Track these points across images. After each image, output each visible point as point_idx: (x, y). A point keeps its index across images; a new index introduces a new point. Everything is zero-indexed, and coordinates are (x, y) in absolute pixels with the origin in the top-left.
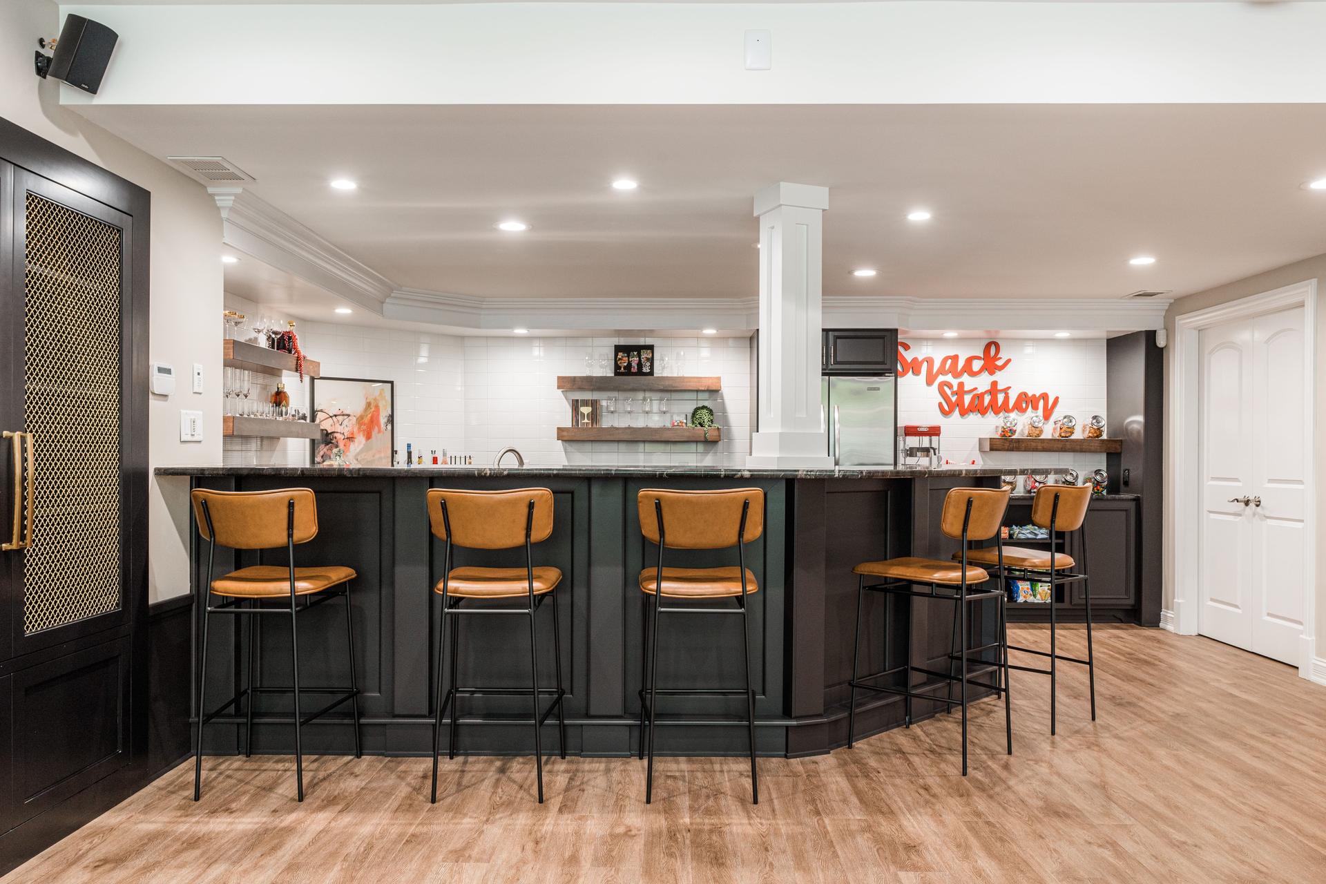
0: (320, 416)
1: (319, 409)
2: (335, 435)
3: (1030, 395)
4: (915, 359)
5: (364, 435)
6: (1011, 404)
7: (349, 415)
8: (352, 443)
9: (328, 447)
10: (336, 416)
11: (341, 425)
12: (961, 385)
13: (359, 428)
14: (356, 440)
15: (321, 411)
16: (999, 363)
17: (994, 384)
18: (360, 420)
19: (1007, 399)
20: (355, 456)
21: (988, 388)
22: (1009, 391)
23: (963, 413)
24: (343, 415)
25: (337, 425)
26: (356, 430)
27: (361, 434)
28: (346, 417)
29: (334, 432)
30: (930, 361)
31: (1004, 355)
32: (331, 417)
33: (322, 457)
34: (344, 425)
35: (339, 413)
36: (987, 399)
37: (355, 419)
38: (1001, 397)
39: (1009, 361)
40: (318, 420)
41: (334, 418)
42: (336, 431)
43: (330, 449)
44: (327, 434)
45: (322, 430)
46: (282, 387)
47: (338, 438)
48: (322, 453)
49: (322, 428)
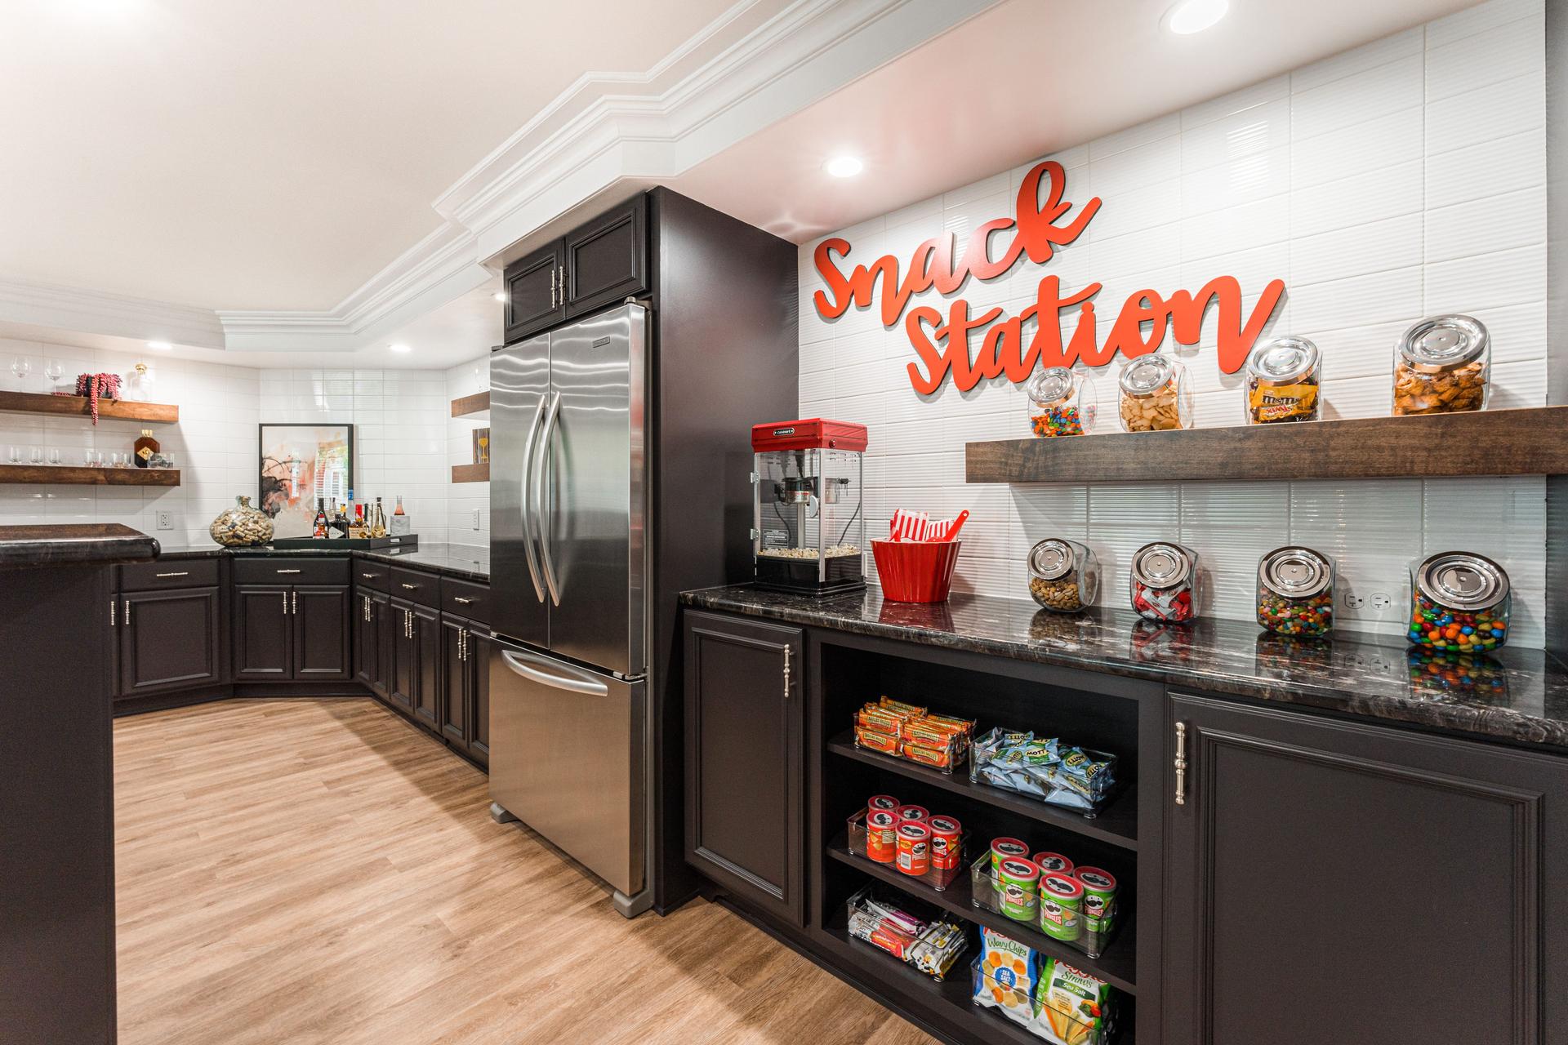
0: (268, 463)
1: (267, 456)
2: (284, 482)
3: (1166, 297)
4: (860, 269)
6: (1102, 338)
7: (299, 462)
8: (305, 490)
9: (276, 494)
10: (285, 463)
11: (291, 472)
12: (961, 309)
13: (311, 475)
14: (307, 488)
15: (270, 458)
16: (1064, 223)
17: (1050, 286)
18: (311, 466)
19: (1088, 324)
20: (307, 504)
21: (1031, 301)
22: (1097, 302)
23: (968, 387)
24: (294, 462)
25: (287, 472)
27: (313, 481)
28: (296, 464)
29: (283, 479)
30: (887, 264)
31: (1077, 197)
32: (280, 464)
33: (270, 504)
34: (294, 472)
35: (289, 460)
36: (1030, 333)
37: (306, 466)
38: (1070, 323)
39: (1095, 205)
40: (266, 468)
41: (283, 465)
42: (286, 478)
43: (280, 497)
44: (276, 482)
45: (271, 477)
46: (147, 433)
47: (287, 485)
48: (270, 501)
49: (271, 475)
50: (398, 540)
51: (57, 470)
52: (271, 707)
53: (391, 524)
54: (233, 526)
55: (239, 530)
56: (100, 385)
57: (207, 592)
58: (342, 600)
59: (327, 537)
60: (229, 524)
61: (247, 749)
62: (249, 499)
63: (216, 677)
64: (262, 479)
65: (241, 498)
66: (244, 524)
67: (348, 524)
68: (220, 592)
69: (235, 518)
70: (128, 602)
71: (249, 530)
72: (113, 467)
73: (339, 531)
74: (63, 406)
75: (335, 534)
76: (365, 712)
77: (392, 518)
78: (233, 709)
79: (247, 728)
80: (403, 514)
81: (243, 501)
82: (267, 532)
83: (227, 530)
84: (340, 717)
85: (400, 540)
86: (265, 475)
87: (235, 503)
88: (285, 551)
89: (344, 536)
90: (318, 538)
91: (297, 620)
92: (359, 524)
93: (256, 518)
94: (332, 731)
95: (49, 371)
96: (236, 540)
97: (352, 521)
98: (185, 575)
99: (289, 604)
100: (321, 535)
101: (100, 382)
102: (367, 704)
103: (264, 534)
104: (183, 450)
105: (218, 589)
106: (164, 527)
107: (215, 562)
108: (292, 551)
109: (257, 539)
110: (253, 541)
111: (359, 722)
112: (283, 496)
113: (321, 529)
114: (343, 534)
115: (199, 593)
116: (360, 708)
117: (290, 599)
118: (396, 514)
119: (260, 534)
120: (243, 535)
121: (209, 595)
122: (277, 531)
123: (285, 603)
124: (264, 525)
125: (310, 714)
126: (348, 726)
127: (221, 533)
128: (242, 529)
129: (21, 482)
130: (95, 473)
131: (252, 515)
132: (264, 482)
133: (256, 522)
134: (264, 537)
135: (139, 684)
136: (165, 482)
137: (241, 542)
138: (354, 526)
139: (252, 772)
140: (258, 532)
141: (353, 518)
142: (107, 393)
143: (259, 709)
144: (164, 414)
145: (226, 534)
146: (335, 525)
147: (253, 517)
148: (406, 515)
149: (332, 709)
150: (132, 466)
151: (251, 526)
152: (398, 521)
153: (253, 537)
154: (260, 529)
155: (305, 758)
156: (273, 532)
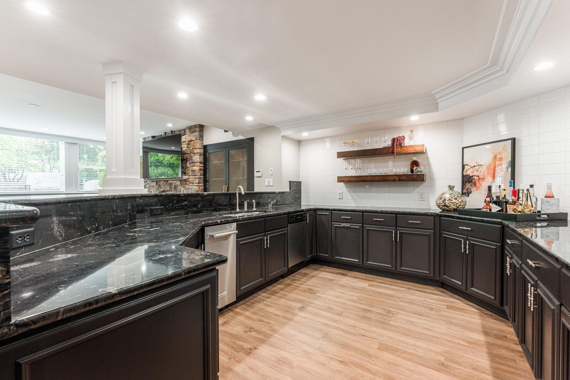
0: (466, 168)
5: (491, 176)
7: (482, 165)
8: (483, 182)
9: (470, 184)
10: (474, 166)
11: (477, 171)
13: (488, 172)
14: (486, 179)
15: (467, 165)
18: (488, 168)
24: (479, 165)
25: (475, 172)
26: (486, 174)
27: (489, 175)
28: (480, 167)
29: (473, 176)
32: (472, 167)
33: (467, 190)
34: (479, 171)
35: (476, 164)
37: (485, 167)
40: (465, 170)
41: (473, 168)
42: (474, 175)
43: (471, 185)
44: (470, 177)
45: (467, 175)
46: (415, 159)
47: (475, 179)
48: (467, 188)
49: (467, 174)
50: (546, 216)
51: (384, 176)
52: (453, 302)
53: (542, 204)
54: (445, 200)
55: (447, 202)
56: (397, 141)
57: (428, 232)
58: (496, 252)
59: (490, 210)
60: (443, 199)
61: (425, 329)
62: (454, 187)
63: (432, 275)
64: (463, 176)
65: (450, 186)
66: (449, 200)
67: (507, 203)
68: (434, 233)
69: (447, 196)
70: (398, 231)
71: (452, 203)
72: (402, 174)
73: (498, 207)
74: (386, 151)
75: (495, 208)
76: (506, 337)
77: (542, 200)
78: (436, 294)
79: (434, 312)
80: (553, 197)
81: (451, 188)
82: (461, 204)
83: (442, 202)
84: (486, 333)
85: (548, 216)
86: (465, 174)
87: (448, 188)
88: (463, 216)
89: (502, 210)
90: (485, 210)
91: (470, 258)
92: (514, 203)
93: (456, 197)
94: (474, 343)
95: (383, 139)
96: (445, 207)
97: (511, 201)
98: (419, 223)
99: (465, 248)
100: (487, 208)
101: (397, 139)
102: (509, 330)
103: (460, 205)
104: (429, 165)
105: (433, 232)
106: (421, 199)
107: (433, 217)
108: (467, 217)
109: (456, 207)
110: (454, 209)
111: (497, 345)
112: (473, 185)
113: (487, 205)
114: (500, 208)
115: (424, 232)
116: (504, 331)
117: (465, 244)
118: (546, 197)
119: (458, 205)
120: (449, 205)
121: (429, 234)
122: (467, 204)
123: (463, 246)
124: (460, 200)
125: (469, 319)
126: (489, 345)
127: (439, 204)
128: (448, 202)
129: (375, 181)
130: (395, 177)
131: (454, 195)
132: (464, 178)
133: (456, 199)
134: (460, 207)
135: (402, 268)
136: (418, 179)
137: (448, 209)
138: (511, 204)
139: (414, 350)
140: (457, 204)
141: (510, 198)
142: (400, 144)
143: (447, 301)
144: (419, 149)
145: (441, 204)
146: (495, 203)
147: (455, 196)
148: (556, 197)
149: (485, 322)
150: (410, 173)
151: (454, 201)
152: (547, 202)
153: (454, 207)
154: (457, 202)
155: (446, 359)
156: (465, 205)
